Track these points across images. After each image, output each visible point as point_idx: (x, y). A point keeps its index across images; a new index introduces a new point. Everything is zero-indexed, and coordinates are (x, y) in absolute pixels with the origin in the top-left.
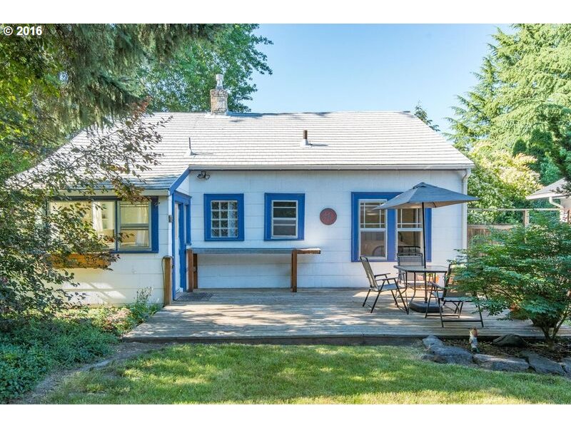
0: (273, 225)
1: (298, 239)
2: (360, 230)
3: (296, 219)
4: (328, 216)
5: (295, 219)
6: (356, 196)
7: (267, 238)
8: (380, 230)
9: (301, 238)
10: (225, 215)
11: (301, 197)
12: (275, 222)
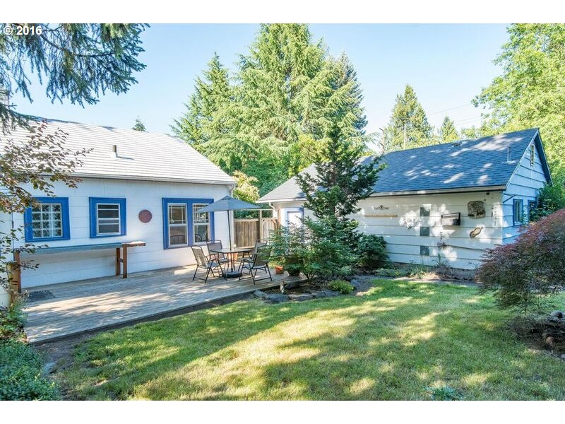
0: (98, 224)
1: (121, 235)
2: (170, 225)
3: (119, 219)
4: (145, 216)
5: (117, 219)
6: (165, 201)
7: (93, 235)
8: (183, 225)
9: (124, 233)
10: (46, 217)
11: (123, 201)
12: (100, 222)
